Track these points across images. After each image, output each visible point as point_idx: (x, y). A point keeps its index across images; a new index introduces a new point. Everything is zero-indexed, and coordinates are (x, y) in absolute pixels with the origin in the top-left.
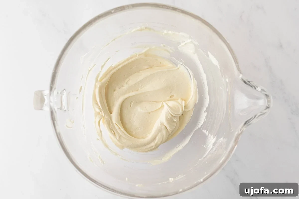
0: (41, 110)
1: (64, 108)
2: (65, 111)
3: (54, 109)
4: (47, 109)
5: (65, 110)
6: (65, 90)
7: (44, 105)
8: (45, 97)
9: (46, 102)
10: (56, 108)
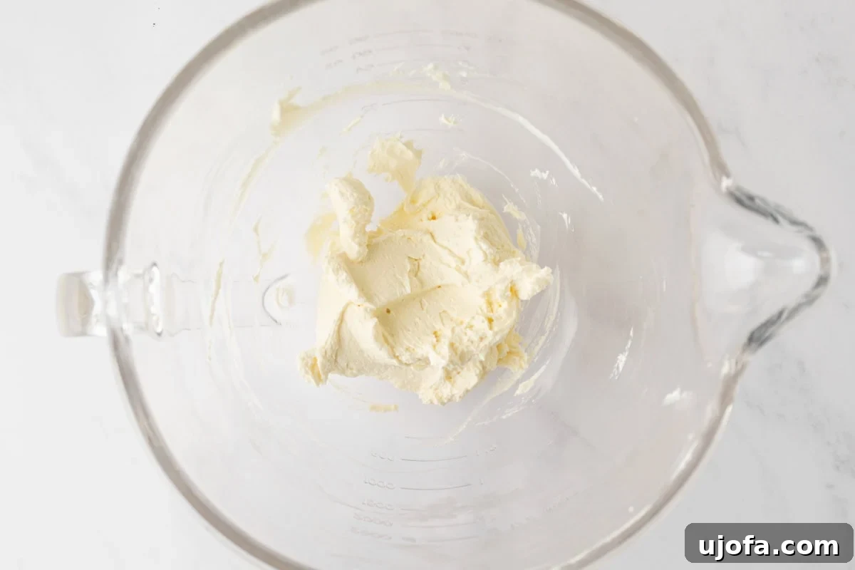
0: (83, 333)
1: (157, 324)
2: (159, 334)
3: (122, 329)
4: (100, 331)
5: (159, 330)
6: (155, 264)
7: (93, 320)
8: (95, 294)
9: (97, 308)
10: (128, 328)
